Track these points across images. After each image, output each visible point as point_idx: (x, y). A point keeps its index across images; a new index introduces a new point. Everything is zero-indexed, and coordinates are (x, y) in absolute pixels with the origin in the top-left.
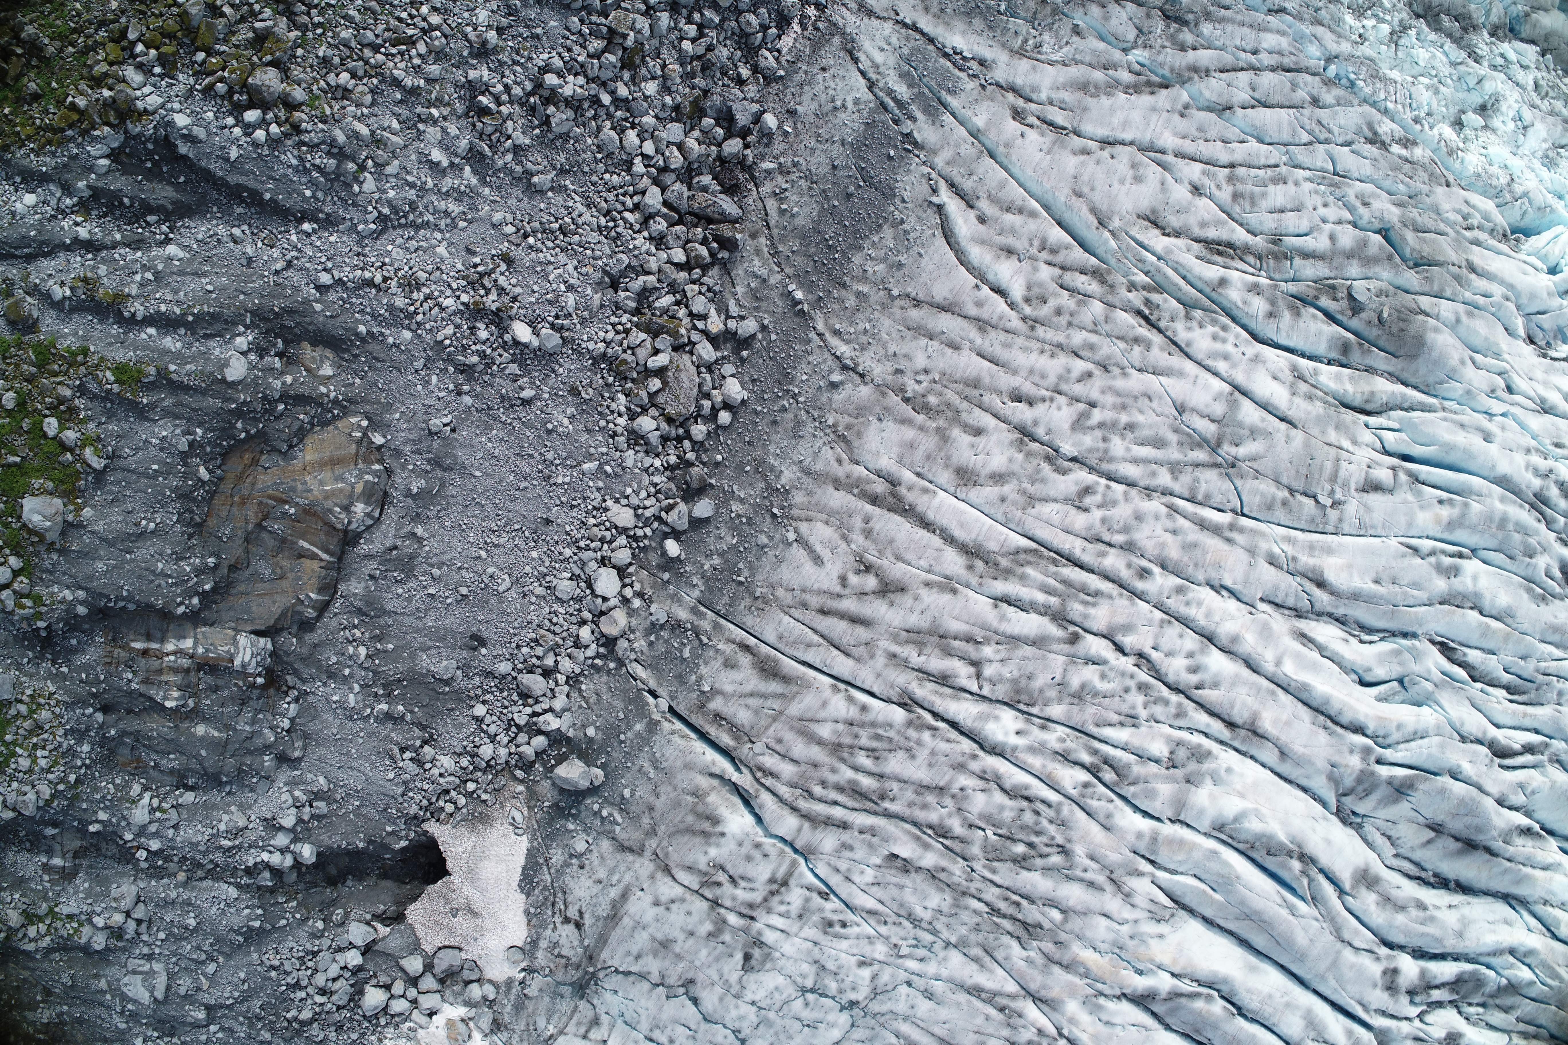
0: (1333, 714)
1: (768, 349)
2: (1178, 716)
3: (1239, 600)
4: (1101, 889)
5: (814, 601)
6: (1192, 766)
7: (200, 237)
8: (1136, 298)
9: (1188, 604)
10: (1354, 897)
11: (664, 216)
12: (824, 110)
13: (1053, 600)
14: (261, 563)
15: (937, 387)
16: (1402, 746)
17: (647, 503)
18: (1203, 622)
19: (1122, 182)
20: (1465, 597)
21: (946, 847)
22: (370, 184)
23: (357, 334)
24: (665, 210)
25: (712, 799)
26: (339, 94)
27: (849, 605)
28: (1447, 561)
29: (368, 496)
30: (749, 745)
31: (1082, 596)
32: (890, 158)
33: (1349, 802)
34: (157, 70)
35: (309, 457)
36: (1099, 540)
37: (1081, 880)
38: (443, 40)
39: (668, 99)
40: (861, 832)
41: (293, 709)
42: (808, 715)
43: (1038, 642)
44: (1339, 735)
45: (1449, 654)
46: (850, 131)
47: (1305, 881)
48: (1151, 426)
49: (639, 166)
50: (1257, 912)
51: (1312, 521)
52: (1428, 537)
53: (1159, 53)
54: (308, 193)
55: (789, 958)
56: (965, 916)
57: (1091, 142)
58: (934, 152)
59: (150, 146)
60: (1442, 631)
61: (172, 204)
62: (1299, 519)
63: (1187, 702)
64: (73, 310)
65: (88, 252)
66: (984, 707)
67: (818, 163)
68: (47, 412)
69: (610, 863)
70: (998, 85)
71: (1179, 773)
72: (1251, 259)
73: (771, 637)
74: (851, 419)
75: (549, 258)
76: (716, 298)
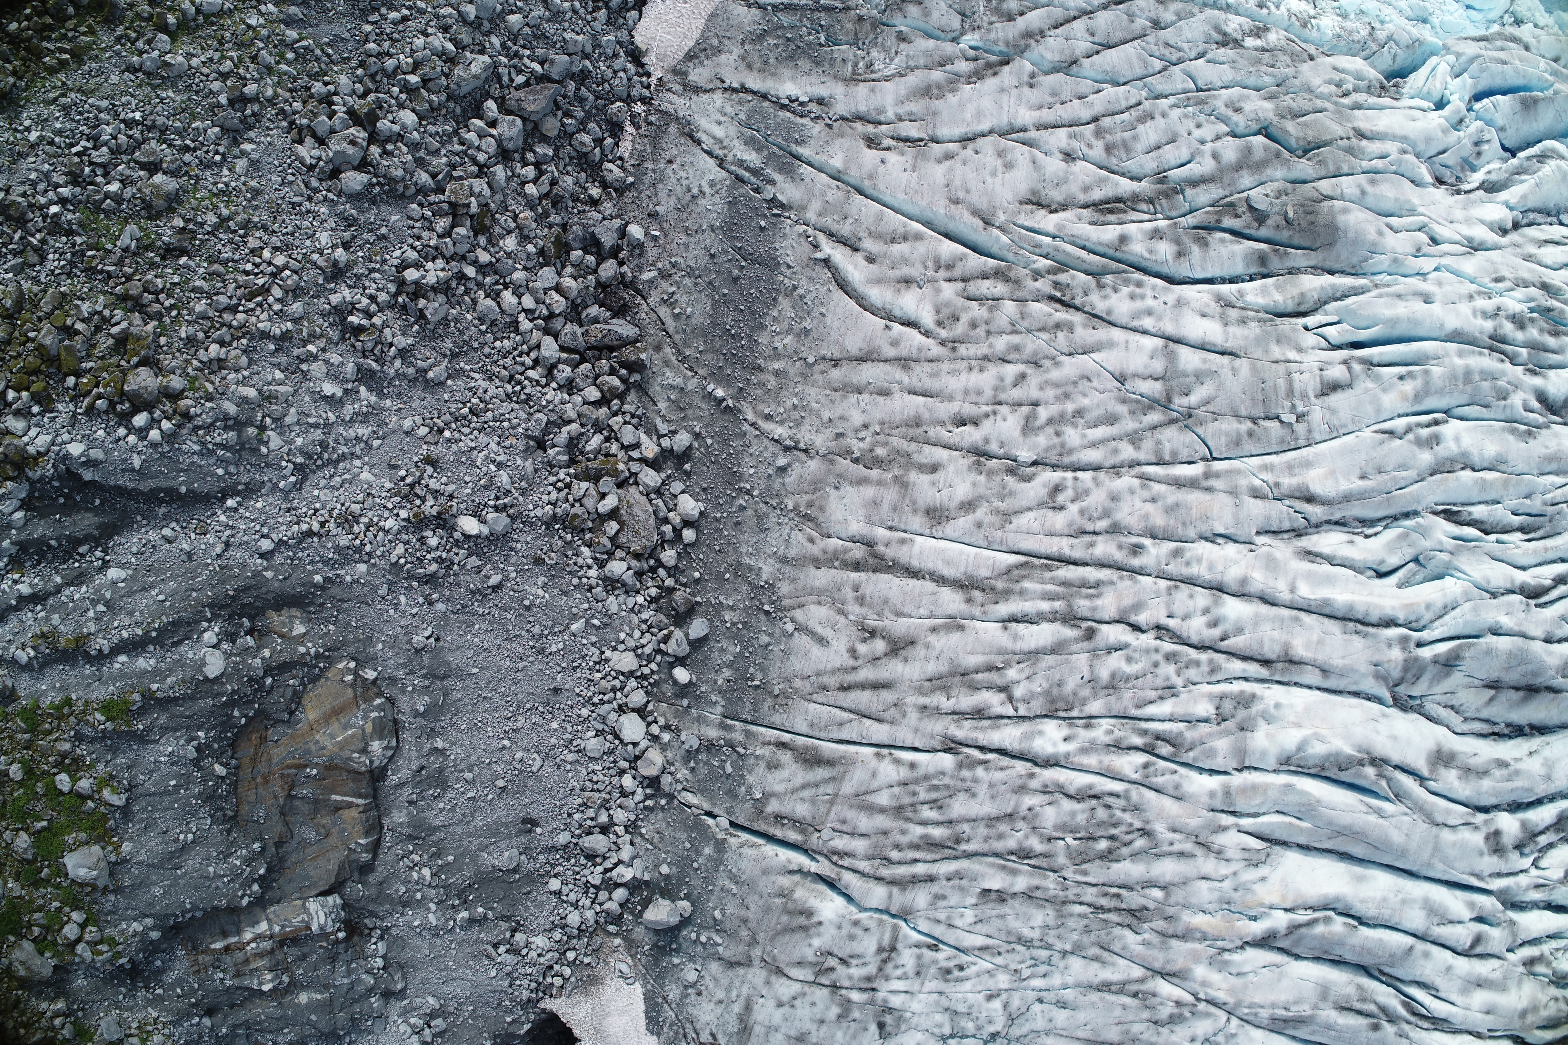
0: (1360, 617)
1: (707, 454)
2: (1212, 672)
3: (1236, 541)
4: (1192, 856)
5: (832, 681)
6: (1241, 714)
7: (134, 549)
8: (1044, 285)
9: (1188, 564)
10: (1435, 780)
11: (566, 362)
12: (684, 202)
13: (1058, 605)
14: (304, 829)
15: (881, 438)
16: (1437, 624)
17: (644, 641)
19: (994, 174)
20: (1453, 460)
21: (1033, 866)
22: (275, 440)
23: (315, 586)
24: (564, 356)
25: (799, 894)
26: (215, 366)
27: (866, 674)
28: (1425, 432)
29: (379, 731)
30: (817, 835)
32: (762, 229)
33: (1402, 690)
34: (36, 409)
35: (312, 716)
36: (1084, 532)
37: (1170, 854)
38: (296, 277)
39: (530, 248)
40: (948, 879)
41: (381, 947)
42: (863, 789)
43: (1057, 649)
45: (1455, 518)
46: (715, 215)
47: (1384, 783)
48: (1098, 406)
49: (525, 324)
50: (1346, 827)
52: (1399, 416)
53: (989, 31)
54: (220, 472)
55: (920, 1015)
56: (1072, 923)
57: (951, 145)
58: (803, 208)
59: (56, 484)
60: (1441, 499)
61: (97, 529)
62: (1270, 444)
63: (1217, 656)
64: (43, 666)
65: (36, 604)
66: (1025, 727)
67: (695, 256)
68: (55, 770)
69: (725, 982)
70: (843, 118)
71: (1230, 724)
72: (1143, 206)
73: (803, 728)
74: (809, 496)
75: (470, 444)
76: (642, 422)
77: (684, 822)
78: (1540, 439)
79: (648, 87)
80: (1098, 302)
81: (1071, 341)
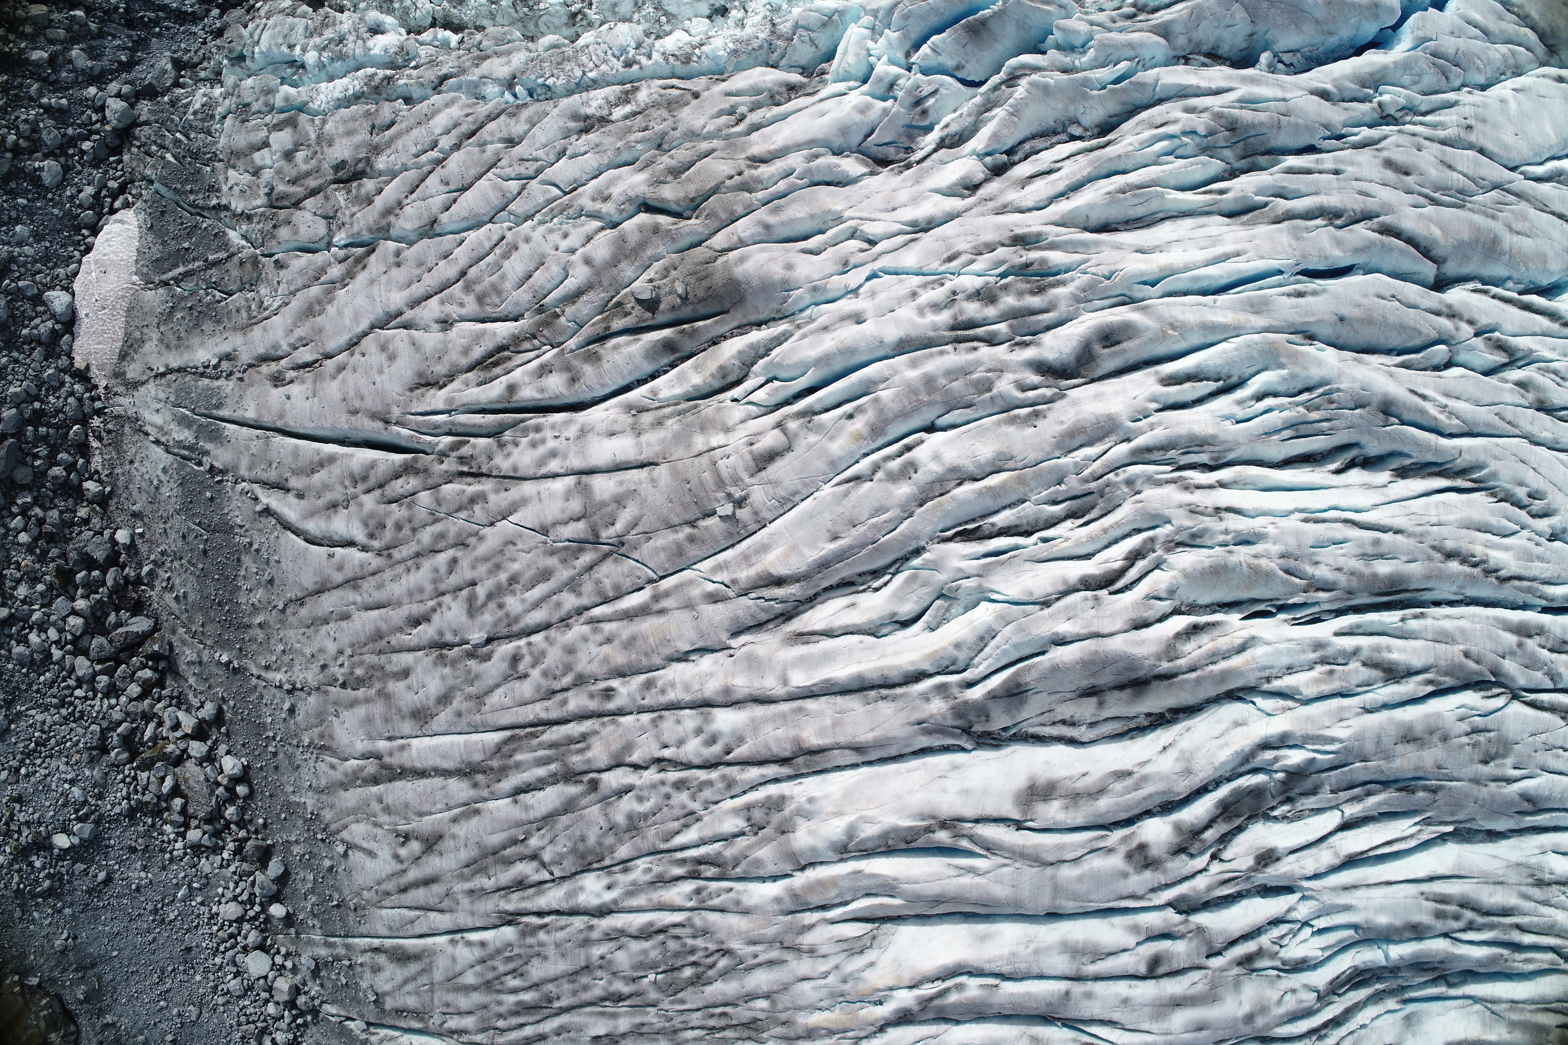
0: (878, 682)
2: (730, 786)
3: (713, 651)
4: (783, 962)
5: (391, 886)
6: (776, 818)
8: (450, 465)
9: (663, 692)
11: (102, 672)
12: (151, 495)
13: (553, 767)
15: (356, 658)
16: (978, 659)
17: (239, 890)
18: (687, 697)
19: (381, 372)
20: (941, 480)
21: (630, 1007)
24: (98, 667)
27: (413, 874)
28: (896, 464)
29: (53, 1025)
30: (432, 1021)
31: (573, 747)
32: (211, 499)
33: (977, 730)
36: (554, 692)
37: (760, 965)
39: (40, 587)
40: (559, 1035)
42: (450, 974)
43: (568, 807)
44: (902, 696)
45: (975, 536)
46: (175, 499)
47: (965, 841)
48: (528, 566)
49: (57, 654)
50: (938, 896)
51: (731, 535)
52: (860, 458)
53: (352, 224)
57: (341, 356)
58: (236, 468)
60: (948, 523)
62: (716, 542)
63: (728, 770)
66: (566, 886)
67: (174, 540)
70: (251, 366)
71: (768, 832)
72: (526, 345)
73: (384, 931)
74: (319, 729)
75: (44, 772)
76: (180, 701)
77: (332, 1030)
78: (1051, 416)
79: (99, 398)
80: (503, 464)
81: (488, 512)
